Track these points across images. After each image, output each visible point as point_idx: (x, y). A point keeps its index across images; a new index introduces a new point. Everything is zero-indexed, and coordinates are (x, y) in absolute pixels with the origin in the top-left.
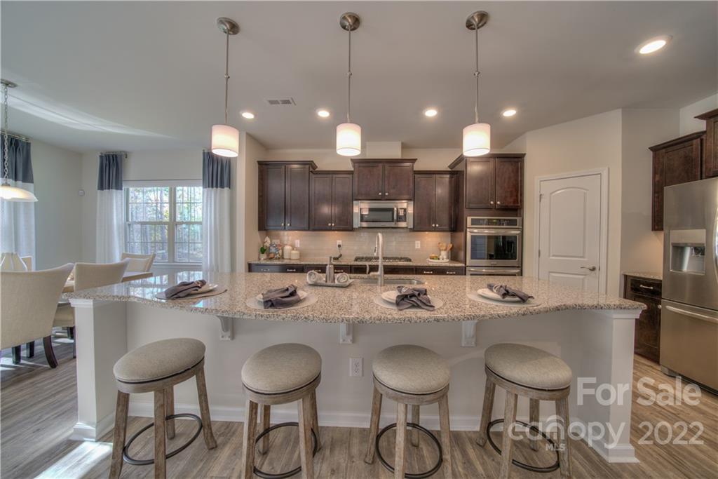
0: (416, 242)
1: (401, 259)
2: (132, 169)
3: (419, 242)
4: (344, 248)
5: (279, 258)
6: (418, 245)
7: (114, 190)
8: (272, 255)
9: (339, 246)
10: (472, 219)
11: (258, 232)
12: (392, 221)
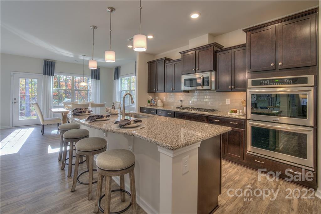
0: (227, 99)
1: (204, 110)
2: (122, 71)
3: (229, 99)
4: (184, 102)
5: (155, 106)
6: (228, 101)
7: (117, 80)
8: (152, 104)
9: (182, 101)
10: (252, 81)
11: (147, 93)
12: (200, 86)
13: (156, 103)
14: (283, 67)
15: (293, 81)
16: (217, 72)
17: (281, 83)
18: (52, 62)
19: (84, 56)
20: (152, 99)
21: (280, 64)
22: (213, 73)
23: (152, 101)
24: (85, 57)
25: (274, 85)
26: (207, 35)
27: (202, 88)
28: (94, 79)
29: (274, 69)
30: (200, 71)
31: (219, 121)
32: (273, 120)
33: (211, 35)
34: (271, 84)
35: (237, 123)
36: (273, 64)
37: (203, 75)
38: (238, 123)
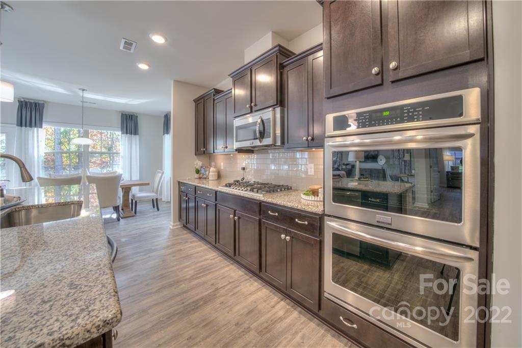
0: (309, 165)
3: (313, 165)
4: (247, 171)
6: (311, 169)
8: (201, 175)
9: (244, 169)
10: (335, 119)
11: (195, 156)
12: (257, 139)
13: (207, 172)
14: (401, 75)
15: (423, 111)
16: (286, 109)
17: (396, 120)
18: (36, 104)
19: (83, 90)
20: (201, 167)
21: (393, 65)
22: (278, 110)
23: (202, 169)
24: (84, 92)
25: (379, 125)
26: (270, 34)
27: (261, 142)
28: (127, 133)
29: (380, 82)
30: (258, 108)
31: (277, 214)
32: (377, 220)
33: (276, 34)
34: (373, 122)
35: (306, 223)
36: (376, 68)
37: (262, 115)
38: (308, 223)
